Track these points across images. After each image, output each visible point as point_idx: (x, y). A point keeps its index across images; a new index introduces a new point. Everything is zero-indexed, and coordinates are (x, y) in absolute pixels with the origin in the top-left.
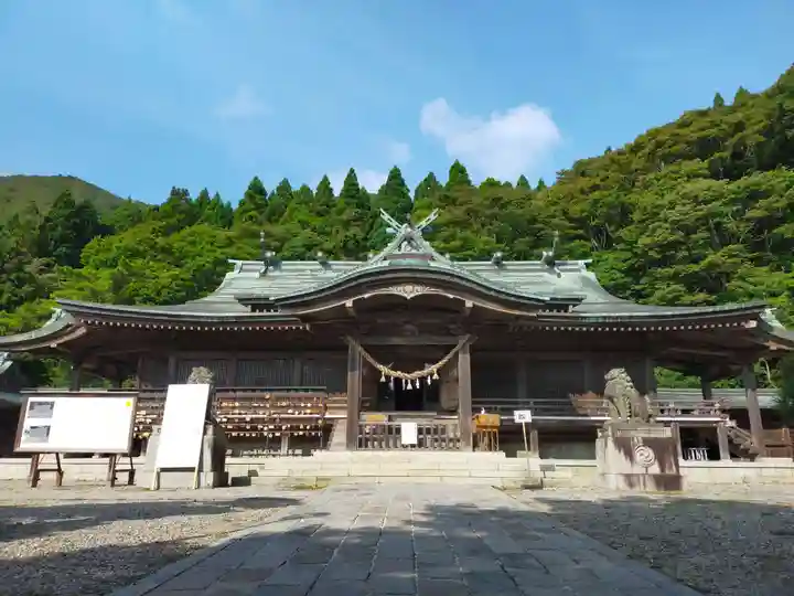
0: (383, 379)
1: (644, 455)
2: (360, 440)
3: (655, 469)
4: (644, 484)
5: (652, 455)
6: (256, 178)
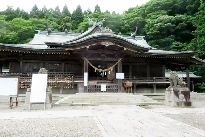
0: (95, 71)
1: (181, 96)
2: (88, 89)
3: (184, 100)
4: (182, 105)
5: (184, 96)
6: (35, 5)
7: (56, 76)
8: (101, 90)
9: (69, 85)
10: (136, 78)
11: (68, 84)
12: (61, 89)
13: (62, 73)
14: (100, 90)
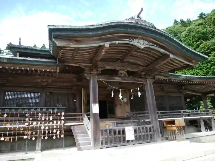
7: (27, 115)
8: (127, 139)
9: (55, 131)
10: (161, 113)
11: (53, 129)
12: (38, 140)
13: (42, 109)
14: (124, 138)
